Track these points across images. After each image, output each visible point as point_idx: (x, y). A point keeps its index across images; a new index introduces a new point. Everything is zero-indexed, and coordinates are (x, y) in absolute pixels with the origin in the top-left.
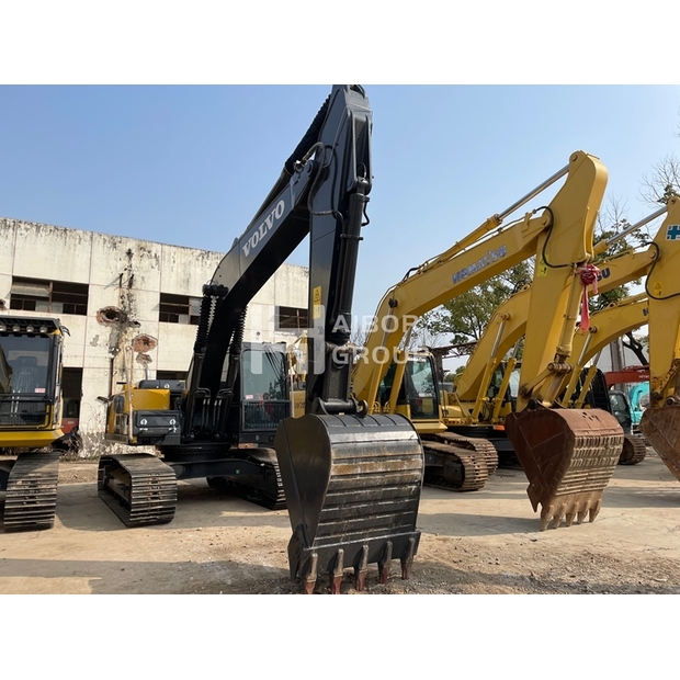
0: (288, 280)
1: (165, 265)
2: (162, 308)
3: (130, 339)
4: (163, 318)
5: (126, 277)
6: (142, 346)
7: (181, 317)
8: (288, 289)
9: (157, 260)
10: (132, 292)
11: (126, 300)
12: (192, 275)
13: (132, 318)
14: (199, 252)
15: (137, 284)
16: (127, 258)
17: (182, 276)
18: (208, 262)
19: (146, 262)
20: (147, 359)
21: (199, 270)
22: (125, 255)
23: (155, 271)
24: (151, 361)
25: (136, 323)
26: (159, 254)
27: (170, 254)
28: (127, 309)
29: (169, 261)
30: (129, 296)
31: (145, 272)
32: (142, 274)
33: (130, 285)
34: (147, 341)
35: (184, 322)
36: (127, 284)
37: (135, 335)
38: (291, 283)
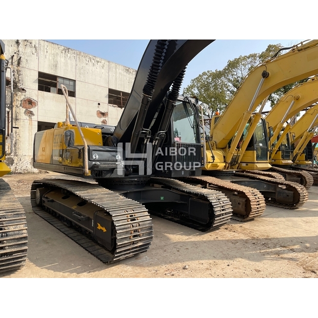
0: (116, 73)
1: (41, 53)
2: (40, 82)
3: (20, 99)
4: (40, 88)
5: (15, 58)
6: (27, 105)
7: (52, 89)
8: (116, 79)
9: (36, 49)
10: (20, 68)
11: (16, 74)
12: (59, 63)
13: (20, 86)
14: (63, 48)
15: (23, 63)
16: (16, 45)
17: (52, 62)
18: (69, 55)
19: (29, 50)
20: (31, 113)
21: (63, 60)
22: (15, 43)
23: (35, 56)
24: (34, 115)
25: (23, 90)
26: (37, 45)
27: (44, 46)
28: (17, 80)
29: (44, 51)
30: (18, 71)
31: (28, 56)
32: (26, 58)
33: (19, 64)
34: (30, 102)
35: (54, 92)
36: (16, 63)
37: (23, 97)
38: (118, 75)
